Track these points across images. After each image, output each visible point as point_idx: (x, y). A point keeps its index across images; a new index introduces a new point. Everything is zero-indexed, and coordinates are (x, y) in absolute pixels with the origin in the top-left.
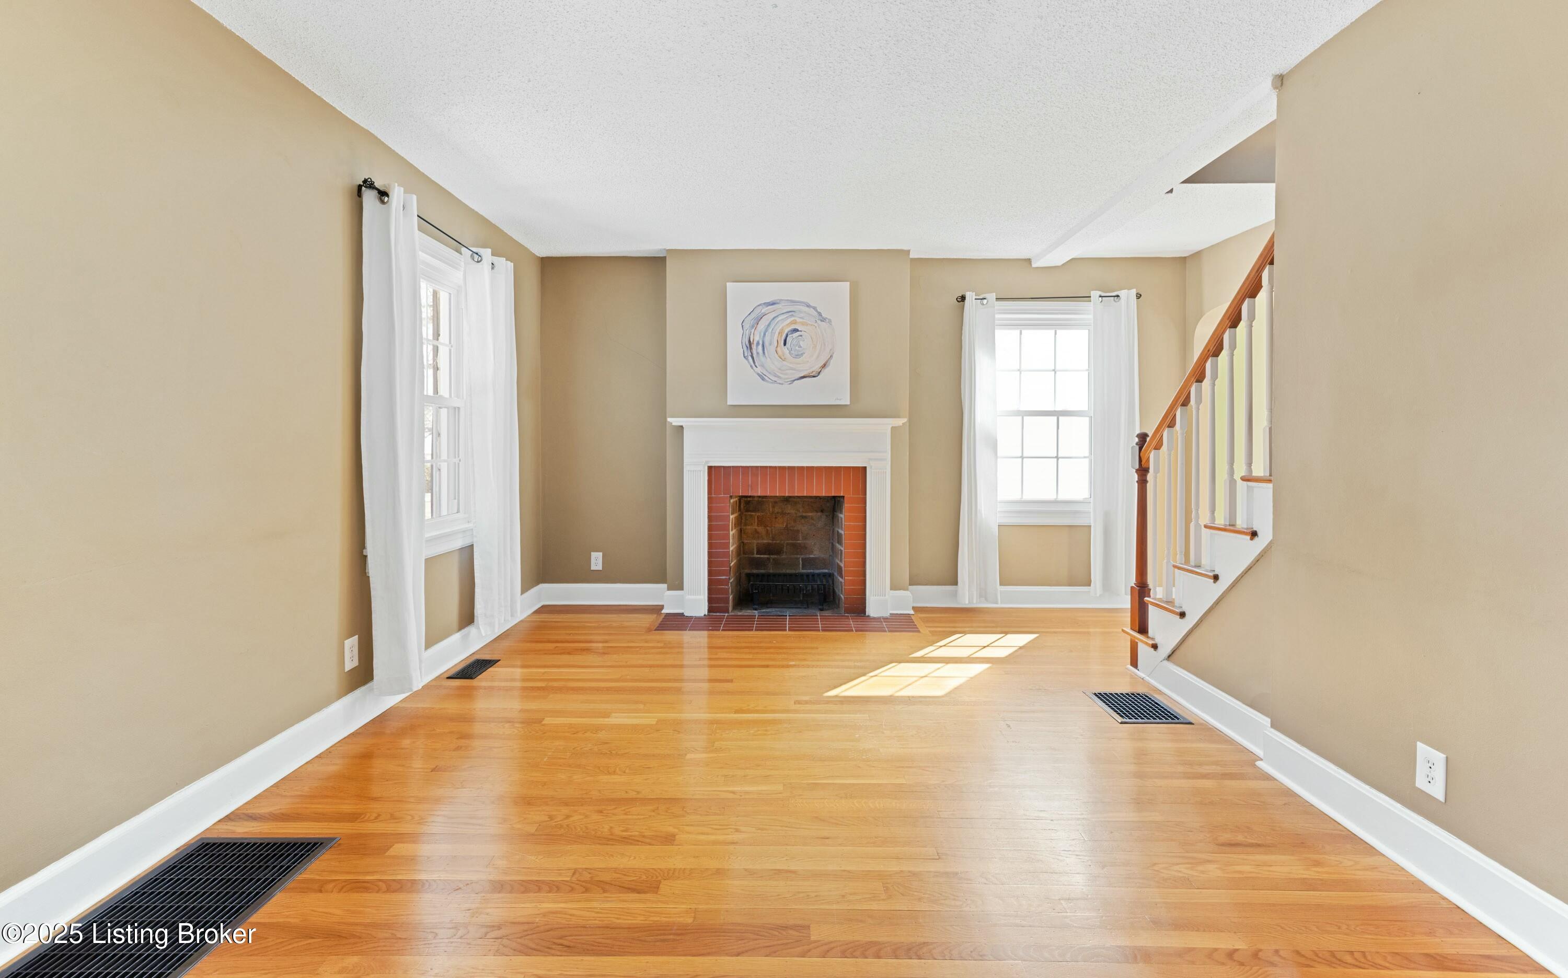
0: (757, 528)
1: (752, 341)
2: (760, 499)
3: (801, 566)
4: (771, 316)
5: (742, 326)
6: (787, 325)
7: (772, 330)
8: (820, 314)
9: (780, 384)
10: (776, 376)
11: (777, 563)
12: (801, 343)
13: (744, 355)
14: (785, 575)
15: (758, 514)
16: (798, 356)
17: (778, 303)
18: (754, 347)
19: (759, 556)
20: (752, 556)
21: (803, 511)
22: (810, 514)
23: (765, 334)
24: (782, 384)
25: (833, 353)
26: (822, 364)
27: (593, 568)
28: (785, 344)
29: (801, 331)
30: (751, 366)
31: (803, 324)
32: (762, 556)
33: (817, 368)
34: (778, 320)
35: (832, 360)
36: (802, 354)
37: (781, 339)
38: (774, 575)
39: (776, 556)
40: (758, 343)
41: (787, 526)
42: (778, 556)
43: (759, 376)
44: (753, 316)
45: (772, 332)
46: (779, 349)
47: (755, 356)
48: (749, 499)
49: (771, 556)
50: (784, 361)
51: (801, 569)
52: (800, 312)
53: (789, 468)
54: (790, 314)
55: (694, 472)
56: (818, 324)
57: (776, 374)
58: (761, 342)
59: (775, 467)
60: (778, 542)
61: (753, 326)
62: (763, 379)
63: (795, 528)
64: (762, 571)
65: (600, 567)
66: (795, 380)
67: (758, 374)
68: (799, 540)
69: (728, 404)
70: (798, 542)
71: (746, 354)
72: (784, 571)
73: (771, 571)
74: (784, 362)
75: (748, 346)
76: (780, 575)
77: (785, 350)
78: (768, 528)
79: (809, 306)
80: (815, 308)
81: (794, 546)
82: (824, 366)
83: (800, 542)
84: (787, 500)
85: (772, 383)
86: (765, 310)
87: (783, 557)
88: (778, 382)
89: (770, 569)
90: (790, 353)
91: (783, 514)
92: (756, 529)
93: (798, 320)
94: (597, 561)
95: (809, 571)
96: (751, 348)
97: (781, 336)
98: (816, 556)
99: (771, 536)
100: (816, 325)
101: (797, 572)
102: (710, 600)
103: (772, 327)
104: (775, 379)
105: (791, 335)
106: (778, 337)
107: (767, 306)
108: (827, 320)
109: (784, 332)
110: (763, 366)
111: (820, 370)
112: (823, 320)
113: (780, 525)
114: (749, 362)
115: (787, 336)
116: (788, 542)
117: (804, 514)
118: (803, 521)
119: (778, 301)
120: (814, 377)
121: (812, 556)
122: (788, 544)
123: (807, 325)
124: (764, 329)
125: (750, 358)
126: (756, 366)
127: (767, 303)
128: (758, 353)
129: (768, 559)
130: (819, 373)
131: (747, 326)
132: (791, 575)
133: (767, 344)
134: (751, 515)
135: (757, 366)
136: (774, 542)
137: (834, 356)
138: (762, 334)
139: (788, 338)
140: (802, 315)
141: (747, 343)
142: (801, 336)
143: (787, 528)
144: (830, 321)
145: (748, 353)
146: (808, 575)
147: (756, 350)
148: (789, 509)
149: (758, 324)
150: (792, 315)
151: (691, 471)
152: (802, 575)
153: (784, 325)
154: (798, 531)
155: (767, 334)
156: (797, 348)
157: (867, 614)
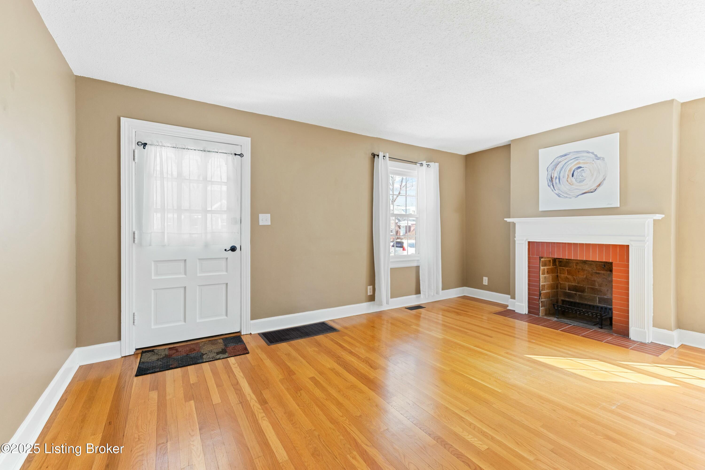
0: (567, 276)
1: (552, 177)
2: (567, 261)
3: (597, 301)
4: (563, 163)
5: (547, 170)
6: (574, 165)
7: (565, 169)
8: (596, 156)
9: (569, 198)
10: (567, 194)
11: (581, 297)
12: (583, 174)
13: (548, 185)
14: (586, 305)
15: (567, 268)
16: (581, 182)
17: (568, 155)
18: (554, 180)
19: (569, 291)
20: (565, 291)
21: (596, 270)
22: (602, 272)
23: (560, 172)
24: (571, 198)
25: (606, 177)
26: (597, 184)
27: (484, 284)
28: (573, 176)
29: (583, 167)
30: (552, 190)
31: (584, 163)
32: (572, 292)
33: (594, 187)
34: (568, 164)
35: (605, 181)
36: (584, 180)
37: (570, 173)
38: (579, 304)
39: (580, 293)
40: (556, 178)
41: (586, 277)
42: (582, 294)
43: (557, 195)
44: (553, 164)
45: (564, 171)
46: (569, 180)
47: (554, 184)
48: (561, 260)
49: (578, 293)
50: (572, 185)
51: (598, 303)
52: (583, 157)
53: (574, 244)
54: (576, 159)
55: (521, 244)
56: (595, 161)
57: (567, 193)
58: (558, 177)
60: (582, 285)
61: (553, 169)
62: (559, 196)
63: (593, 279)
64: (572, 300)
65: (486, 284)
66: (579, 195)
67: (556, 194)
68: (596, 286)
69: (540, 210)
70: (596, 287)
71: (549, 184)
72: (586, 303)
73: (577, 301)
74: (572, 186)
75: (551, 180)
76: (582, 304)
77: (573, 179)
78: (575, 277)
79: (588, 152)
80: (593, 153)
81: (593, 289)
82: (599, 185)
83: (597, 287)
84: (585, 262)
85: (564, 198)
86: (560, 160)
87: (585, 294)
88: (568, 197)
89: (577, 300)
90: (576, 181)
91: (583, 270)
92: (567, 277)
93: (581, 161)
94: (485, 280)
95: (603, 306)
96: (552, 181)
97: (570, 172)
98: (609, 298)
99: (577, 282)
100: (593, 162)
101: (595, 304)
102: (529, 307)
103: (565, 168)
104: (566, 195)
105: (576, 171)
106: (568, 173)
107: (562, 157)
108: (601, 158)
109: (572, 170)
110: (559, 189)
111: (596, 188)
112: (598, 159)
113: (582, 276)
114: (551, 188)
115: (574, 171)
116: (589, 286)
117: (598, 272)
118: (597, 275)
119: (568, 154)
120: (592, 192)
121: (605, 297)
122: (588, 288)
123: (587, 163)
124: (559, 170)
125: (552, 186)
126: (555, 190)
127: (562, 155)
128: (556, 183)
129: (576, 294)
130: (596, 190)
131: (550, 169)
132: (590, 306)
133: (561, 177)
134: (563, 269)
135: (556, 189)
136: (579, 285)
137: (606, 179)
138: (559, 172)
139: (574, 173)
140: (584, 158)
141: (550, 178)
142: (583, 170)
143: (586, 278)
144: (603, 159)
145: (550, 184)
146: (602, 308)
147: (555, 181)
148: (586, 267)
149: (556, 168)
150: (577, 159)
151: (520, 244)
152: (598, 307)
153: (573, 165)
154: (594, 281)
155: (561, 172)
156: (580, 177)
157: (630, 338)
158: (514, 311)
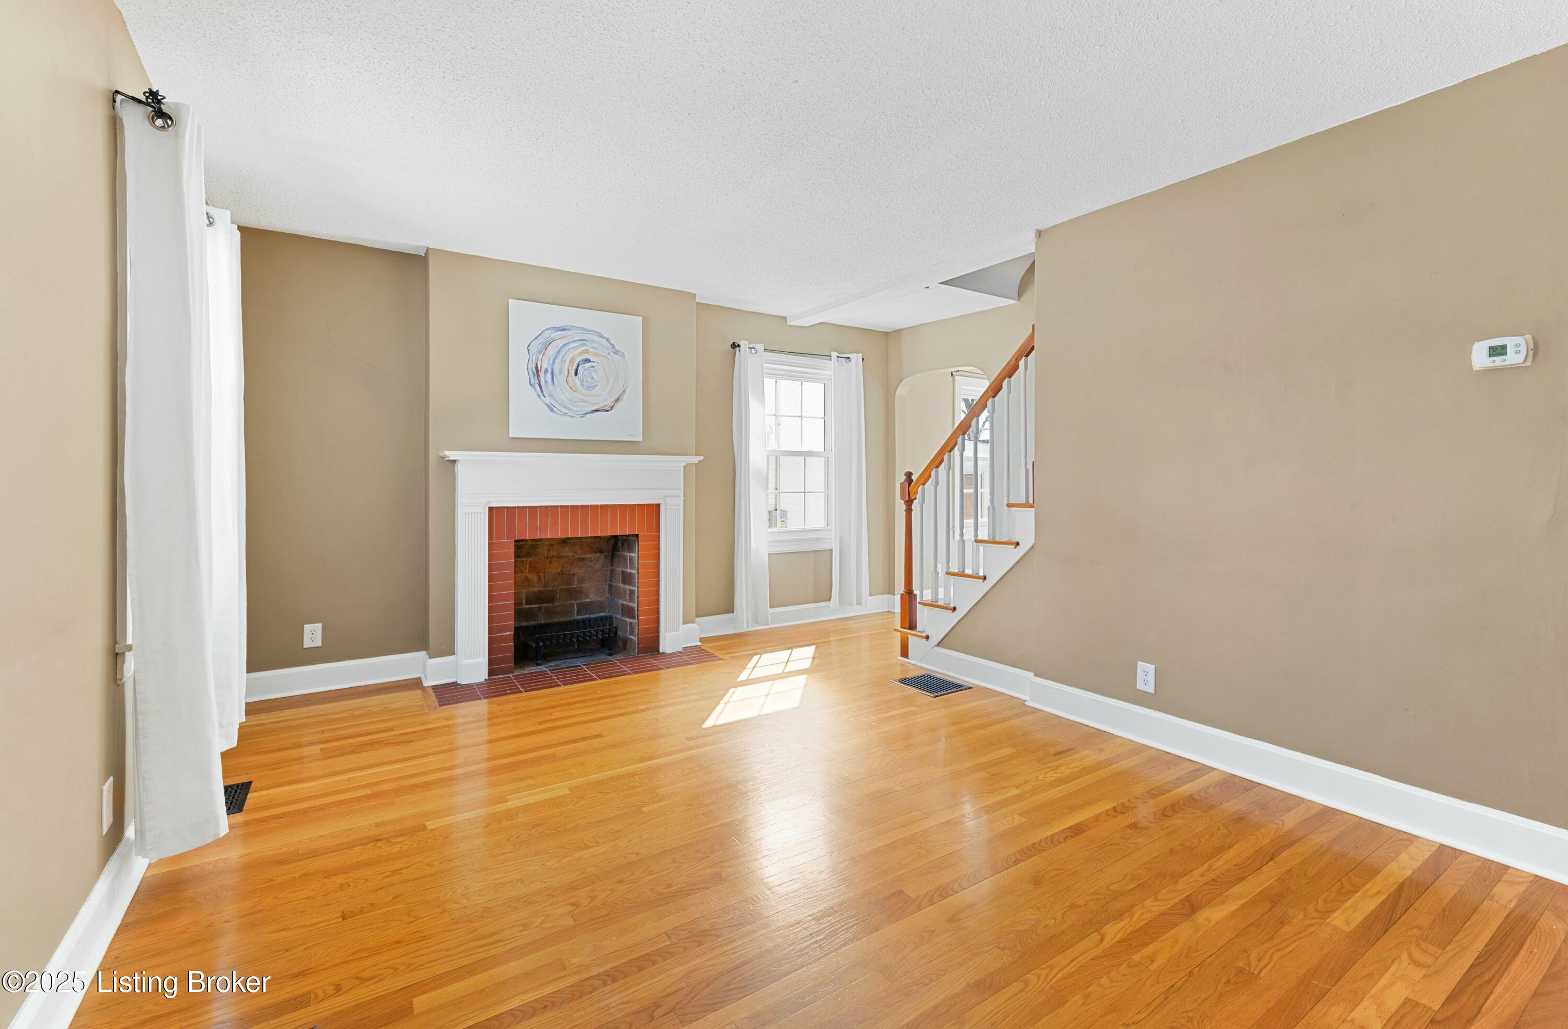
0: (527, 575)
1: (539, 367)
2: (534, 543)
3: (575, 612)
4: (560, 343)
5: (528, 350)
6: (579, 354)
7: (563, 357)
8: (613, 346)
9: (571, 416)
10: (566, 407)
11: (549, 611)
12: (594, 375)
13: (530, 382)
14: (560, 624)
15: (530, 559)
16: (590, 388)
17: (569, 330)
18: (542, 374)
19: (529, 606)
20: (520, 607)
21: (581, 553)
22: (589, 556)
23: (554, 362)
24: (573, 417)
25: (626, 388)
26: (615, 398)
27: (307, 644)
28: (576, 374)
29: (593, 362)
30: (538, 395)
31: (595, 354)
32: (532, 606)
33: (609, 402)
34: (568, 348)
35: (625, 395)
36: (595, 386)
37: (572, 369)
38: (547, 625)
39: (548, 605)
40: (546, 371)
41: (562, 570)
42: (551, 604)
43: (548, 407)
44: (541, 339)
45: (562, 360)
46: (570, 379)
47: (542, 384)
48: (521, 543)
49: (543, 605)
50: (575, 392)
51: (576, 615)
52: (593, 341)
53: (583, 507)
54: (582, 342)
56: (611, 356)
57: (566, 406)
58: (550, 370)
59: (567, 507)
60: (550, 588)
61: (541, 352)
62: (552, 410)
63: (572, 572)
64: (533, 623)
65: (317, 645)
66: (587, 413)
67: (547, 405)
68: (574, 585)
69: (510, 436)
70: (573, 586)
71: (532, 382)
72: (557, 620)
73: (543, 622)
74: (575, 394)
75: (535, 372)
76: (553, 624)
77: (576, 380)
78: (541, 574)
79: (601, 336)
80: (608, 340)
81: (569, 591)
82: (617, 400)
83: (575, 586)
84: (564, 541)
85: (561, 415)
86: (555, 335)
87: (556, 604)
88: (569, 414)
89: (541, 620)
90: (581, 384)
91: (559, 557)
92: (526, 577)
93: (591, 350)
94: (313, 635)
95: (584, 617)
96: (538, 376)
97: (572, 365)
98: (592, 600)
99: (543, 583)
100: (609, 357)
101: (572, 618)
102: (491, 662)
103: (562, 355)
104: (564, 410)
105: (582, 365)
106: (569, 366)
107: (557, 331)
108: (621, 354)
109: (576, 361)
110: (551, 396)
111: (612, 404)
112: (616, 352)
113: (554, 569)
114: (535, 390)
115: (578, 365)
116: (562, 587)
117: (582, 556)
118: (580, 564)
119: (569, 328)
120: (607, 411)
121: (588, 600)
122: (561, 590)
123: (599, 356)
124: (553, 357)
125: (537, 386)
126: (544, 396)
127: (558, 328)
128: (546, 382)
129: (540, 608)
130: (612, 407)
131: (533, 350)
132: (566, 623)
133: (556, 372)
134: (521, 561)
135: (546, 395)
136: (547, 589)
137: (627, 390)
138: (551, 362)
139: (579, 368)
140: (594, 345)
141: (534, 369)
142: (593, 367)
143: (562, 573)
144: (623, 355)
145: (534, 381)
146: (584, 621)
147: (545, 377)
148: (567, 552)
149: (546, 349)
150: (584, 344)
151: (472, 513)
152: (578, 622)
153: (575, 353)
154: (574, 575)
155: (556, 361)
156: (589, 379)
157: (661, 651)
158: (455, 684)
